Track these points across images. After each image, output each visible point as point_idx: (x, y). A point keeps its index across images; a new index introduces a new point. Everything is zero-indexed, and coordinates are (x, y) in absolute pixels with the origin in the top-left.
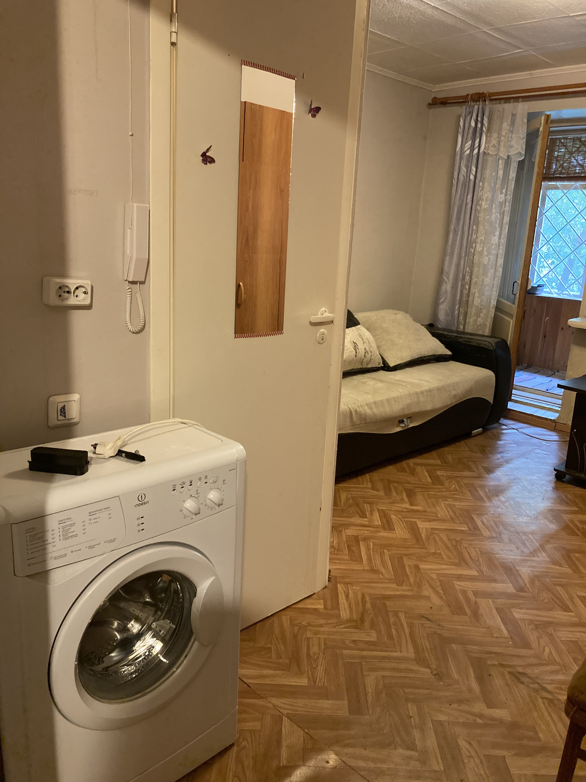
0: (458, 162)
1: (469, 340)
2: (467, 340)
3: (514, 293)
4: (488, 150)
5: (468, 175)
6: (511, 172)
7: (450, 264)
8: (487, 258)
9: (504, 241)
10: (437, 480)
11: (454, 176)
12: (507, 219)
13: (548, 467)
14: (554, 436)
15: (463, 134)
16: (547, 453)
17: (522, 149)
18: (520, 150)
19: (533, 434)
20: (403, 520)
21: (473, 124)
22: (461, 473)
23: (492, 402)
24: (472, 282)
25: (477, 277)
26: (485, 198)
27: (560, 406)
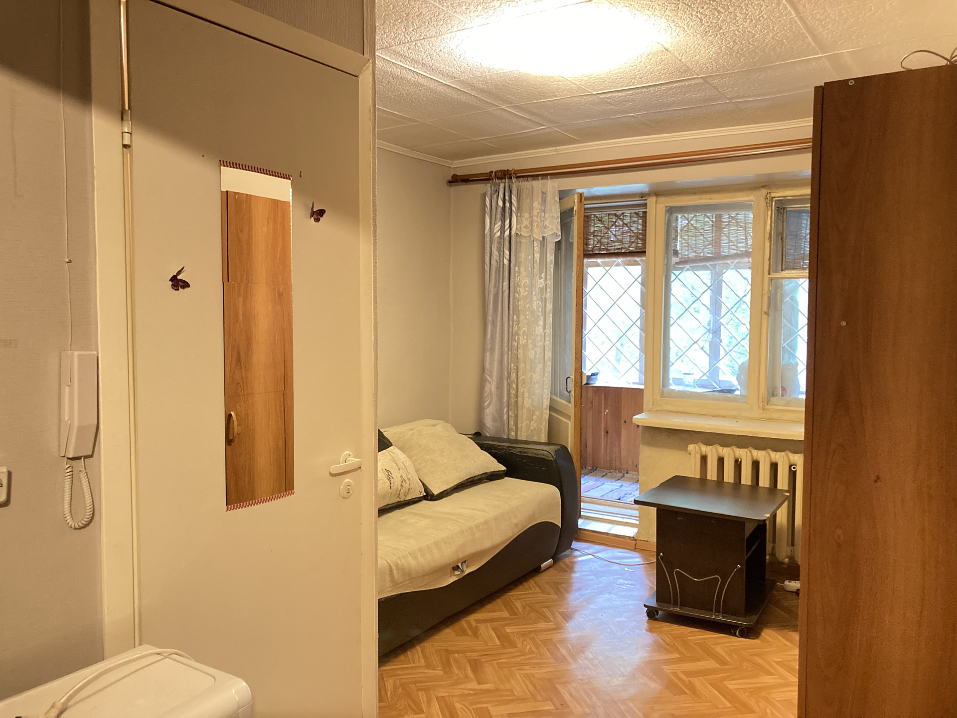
0: (488, 245)
1: (525, 450)
2: (520, 450)
3: (568, 390)
4: (520, 231)
5: (502, 260)
6: (548, 255)
7: (492, 361)
8: (533, 352)
9: (550, 331)
10: (507, 641)
11: (486, 261)
12: (550, 307)
13: (636, 602)
14: (636, 559)
15: (491, 214)
16: (632, 582)
17: (558, 230)
18: (555, 231)
19: (612, 559)
20: (471, 708)
21: (501, 203)
22: (535, 626)
23: (560, 526)
24: (519, 380)
25: (524, 374)
26: (522, 285)
27: (638, 519)
